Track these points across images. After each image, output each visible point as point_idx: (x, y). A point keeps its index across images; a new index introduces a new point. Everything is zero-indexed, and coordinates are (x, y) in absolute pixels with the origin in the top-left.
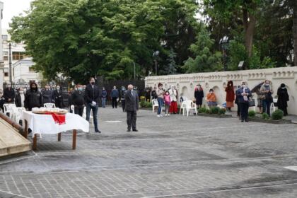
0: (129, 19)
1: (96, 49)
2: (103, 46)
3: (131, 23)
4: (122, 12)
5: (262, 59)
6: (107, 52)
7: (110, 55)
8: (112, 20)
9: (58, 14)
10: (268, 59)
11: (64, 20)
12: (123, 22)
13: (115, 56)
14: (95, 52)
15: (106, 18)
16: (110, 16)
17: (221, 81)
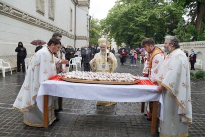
0: (146, 18)
1: (130, 32)
2: (133, 30)
3: (147, 20)
4: (143, 15)
6: (135, 33)
7: (136, 35)
8: (138, 19)
11: (116, 19)
12: (143, 20)
13: (138, 36)
15: (135, 18)
16: (137, 17)
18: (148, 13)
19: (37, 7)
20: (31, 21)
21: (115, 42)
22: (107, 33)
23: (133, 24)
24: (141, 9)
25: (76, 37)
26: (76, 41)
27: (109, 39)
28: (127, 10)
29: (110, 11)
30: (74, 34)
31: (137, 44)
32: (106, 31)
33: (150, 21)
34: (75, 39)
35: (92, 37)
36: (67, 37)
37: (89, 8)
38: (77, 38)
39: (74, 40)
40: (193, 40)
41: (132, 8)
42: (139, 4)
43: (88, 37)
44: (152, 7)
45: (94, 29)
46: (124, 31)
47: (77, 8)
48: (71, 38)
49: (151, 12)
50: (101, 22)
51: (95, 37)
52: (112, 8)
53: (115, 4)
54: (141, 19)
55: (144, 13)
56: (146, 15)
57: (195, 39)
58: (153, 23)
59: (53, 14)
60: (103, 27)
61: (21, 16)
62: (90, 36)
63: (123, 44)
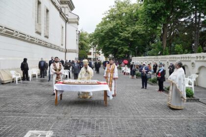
0: (129, 33)
2: (118, 44)
3: (129, 35)
5: (184, 50)
6: (119, 47)
7: (120, 48)
8: (121, 34)
9: (102, 32)
10: (186, 51)
11: (103, 34)
12: (126, 35)
13: (122, 49)
14: (114, 46)
16: (121, 32)
17: (166, 61)
18: (131, 29)
19: (36, 29)
20: (32, 41)
21: (103, 54)
22: (95, 46)
23: (117, 38)
24: (125, 25)
25: (66, 50)
26: (67, 53)
28: (112, 26)
29: (97, 26)
30: (64, 48)
32: (94, 44)
33: (132, 36)
34: (66, 52)
35: (82, 49)
36: (58, 51)
37: (78, 24)
38: (68, 51)
39: (64, 53)
40: (160, 55)
41: (117, 24)
42: (122, 21)
43: (78, 50)
44: (134, 24)
45: (83, 42)
46: (110, 44)
47: (68, 25)
48: (62, 51)
49: (133, 29)
50: (90, 36)
51: (84, 49)
52: (100, 24)
53: (102, 20)
54: (124, 34)
55: (127, 29)
56: (129, 31)
57: (161, 54)
58: (135, 38)
59: (48, 33)
60: (91, 41)
61: (25, 38)
62: (79, 49)
63: (110, 55)
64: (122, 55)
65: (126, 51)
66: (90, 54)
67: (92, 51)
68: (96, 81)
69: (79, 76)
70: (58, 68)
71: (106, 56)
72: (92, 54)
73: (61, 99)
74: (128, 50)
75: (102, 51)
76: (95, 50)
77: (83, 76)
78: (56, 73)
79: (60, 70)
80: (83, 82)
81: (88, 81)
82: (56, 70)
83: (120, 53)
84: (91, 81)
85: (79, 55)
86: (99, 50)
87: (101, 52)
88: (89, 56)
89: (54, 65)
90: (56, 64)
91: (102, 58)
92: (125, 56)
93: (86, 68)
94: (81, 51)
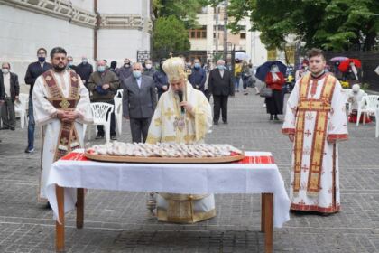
21: (258, 33)
25: (99, 18)
26: (102, 33)
27: (232, 20)
30: (90, 9)
31: (338, 41)
34: (97, 27)
35: (164, 13)
36: (66, 23)
38: (104, 22)
39: (91, 32)
43: (147, 15)
48: (81, 23)
51: (177, 13)
62: (154, 11)
63: (291, 39)
64: (342, 36)
65: (361, 18)
66: (202, 32)
67: (207, 18)
68: (225, 150)
69: (153, 129)
70: (66, 93)
71: (273, 40)
72: (210, 32)
73: (80, 224)
74: (368, 14)
75: (254, 18)
76: (221, 16)
77: (169, 130)
78: (58, 117)
79: (73, 104)
80: (172, 152)
81: (192, 149)
82: (56, 104)
83: (332, 28)
84: (203, 149)
85: (153, 40)
86: (240, 16)
87: (246, 22)
88: (196, 45)
89: (51, 83)
90: (57, 76)
91: (254, 50)
92: (355, 41)
93: (180, 94)
94: (163, 21)
